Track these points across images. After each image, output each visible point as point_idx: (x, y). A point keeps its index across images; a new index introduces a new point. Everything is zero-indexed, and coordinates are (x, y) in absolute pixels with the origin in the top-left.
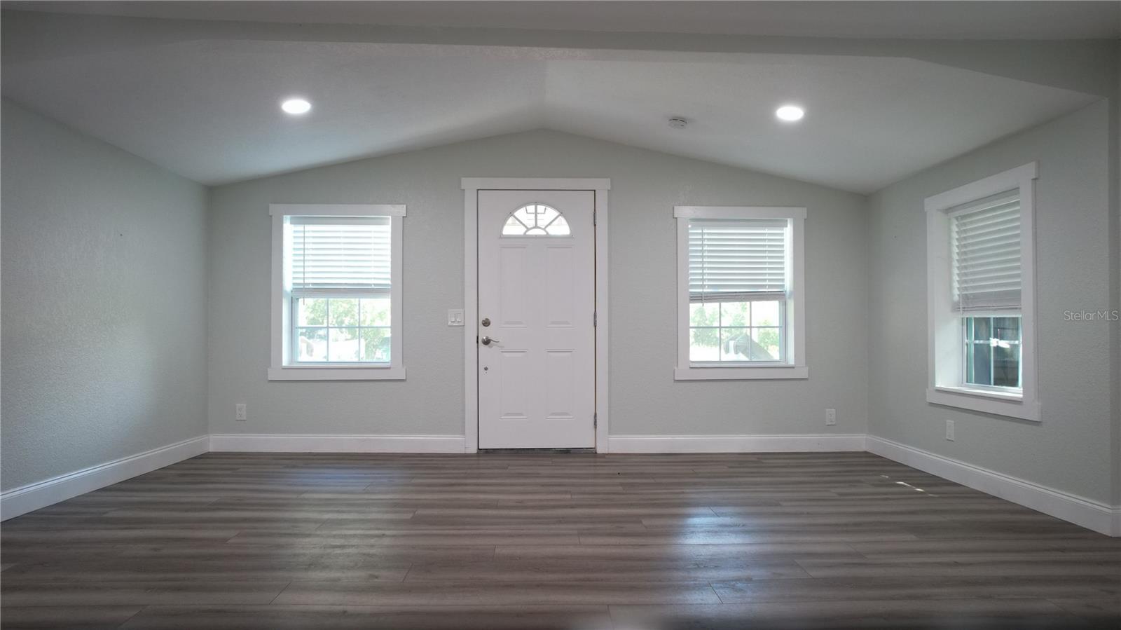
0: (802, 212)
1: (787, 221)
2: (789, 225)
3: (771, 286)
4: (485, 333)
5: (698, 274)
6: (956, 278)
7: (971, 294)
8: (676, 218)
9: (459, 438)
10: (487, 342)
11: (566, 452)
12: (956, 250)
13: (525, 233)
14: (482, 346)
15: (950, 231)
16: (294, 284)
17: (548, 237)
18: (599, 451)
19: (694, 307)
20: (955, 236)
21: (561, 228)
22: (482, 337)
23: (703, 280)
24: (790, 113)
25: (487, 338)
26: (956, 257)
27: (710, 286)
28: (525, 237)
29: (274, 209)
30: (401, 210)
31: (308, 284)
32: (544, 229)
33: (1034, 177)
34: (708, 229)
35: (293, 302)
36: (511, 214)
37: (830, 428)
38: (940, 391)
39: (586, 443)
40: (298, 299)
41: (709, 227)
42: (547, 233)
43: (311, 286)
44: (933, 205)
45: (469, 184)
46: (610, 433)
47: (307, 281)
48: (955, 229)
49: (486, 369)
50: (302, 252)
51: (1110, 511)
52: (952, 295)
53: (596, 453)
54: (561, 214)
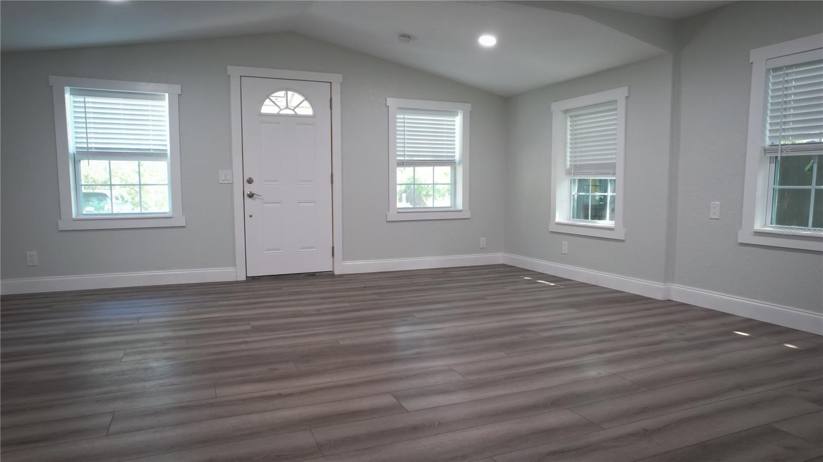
0: (468, 106)
1: (458, 112)
2: (459, 115)
3: (447, 156)
4: (249, 189)
5: (403, 146)
6: (568, 154)
7: (579, 164)
8: (388, 106)
9: (231, 269)
10: (251, 196)
11: (312, 275)
12: (569, 137)
13: (279, 112)
14: (247, 199)
15: (566, 124)
16: (77, 148)
17: (296, 116)
18: (336, 273)
19: (399, 170)
20: (569, 128)
21: (306, 109)
22: (247, 192)
23: (404, 151)
24: (488, 41)
25: (251, 192)
26: (569, 141)
27: (408, 156)
28: (278, 115)
29: (52, 80)
30: (177, 89)
31: (91, 148)
32: (293, 110)
33: (627, 96)
34: (407, 115)
35: (76, 163)
36: (268, 97)
37: (482, 250)
38: (558, 224)
39: (326, 267)
40: (80, 161)
41: (408, 114)
42: (295, 112)
43: (94, 150)
44: (557, 107)
45: (234, 72)
46: (344, 260)
47: (90, 146)
48: (569, 123)
49: (251, 216)
50: (84, 120)
51: (663, 287)
52: (566, 165)
53: (334, 275)
54: (306, 99)
